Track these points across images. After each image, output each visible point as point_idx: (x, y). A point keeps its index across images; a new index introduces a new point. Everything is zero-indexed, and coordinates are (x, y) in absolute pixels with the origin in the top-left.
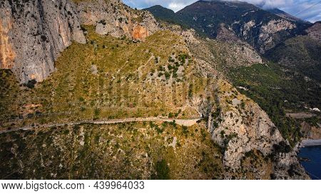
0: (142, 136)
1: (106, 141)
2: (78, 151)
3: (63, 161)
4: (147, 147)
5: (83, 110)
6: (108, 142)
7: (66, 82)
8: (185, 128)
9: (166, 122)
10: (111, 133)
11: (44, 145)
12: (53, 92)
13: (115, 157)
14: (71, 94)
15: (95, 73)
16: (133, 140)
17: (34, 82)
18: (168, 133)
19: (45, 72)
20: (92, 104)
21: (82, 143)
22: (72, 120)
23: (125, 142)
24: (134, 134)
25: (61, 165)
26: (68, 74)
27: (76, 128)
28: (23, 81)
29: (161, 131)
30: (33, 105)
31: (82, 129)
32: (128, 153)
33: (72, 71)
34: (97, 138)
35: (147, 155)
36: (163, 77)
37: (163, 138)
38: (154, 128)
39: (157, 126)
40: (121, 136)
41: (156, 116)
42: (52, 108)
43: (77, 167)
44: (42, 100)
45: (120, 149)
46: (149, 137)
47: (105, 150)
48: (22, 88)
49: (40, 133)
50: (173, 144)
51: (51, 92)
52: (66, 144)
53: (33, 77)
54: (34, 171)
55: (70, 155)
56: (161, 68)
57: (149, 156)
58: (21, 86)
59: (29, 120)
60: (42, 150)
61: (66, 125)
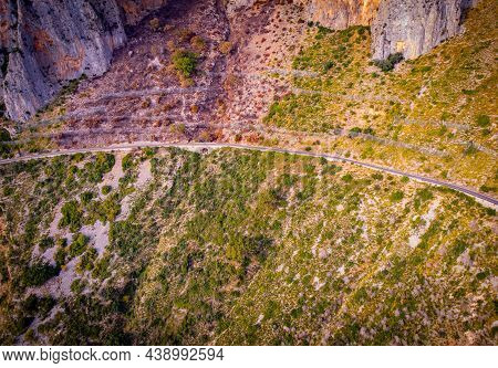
1: (475, 270)
2: (395, 258)
3: (352, 263)
5: (470, 151)
6: (481, 276)
11: (340, 208)
12: (424, 89)
13: (470, 335)
14: (463, 101)
17: (399, 57)
19: (428, 36)
21: (414, 241)
25: (342, 270)
27: (425, 194)
28: (378, 56)
30: (372, 112)
31: (436, 203)
34: (459, 247)
42: (400, 128)
43: (365, 296)
44: (392, 103)
48: (372, 69)
49: (348, 178)
51: (418, 88)
52: (380, 225)
53: (400, 47)
54: (295, 253)
55: (375, 256)
58: (371, 64)
59: (347, 141)
60: (330, 214)
61: (406, 180)
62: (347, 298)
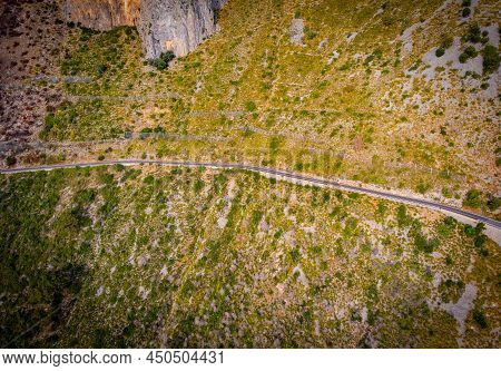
0: (366, 247)
1: (272, 232)
2: (210, 243)
3: (172, 261)
4: (372, 289)
5: (248, 133)
6: (277, 235)
7: (231, 61)
9: (448, 221)
10: (291, 212)
11: (149, 210)
12: (199, 84)
13: (280, 288)
14: (232, 91)
15: (296, 40)
16: (339, 252)
17: (169, 56)
18: (448, 261)
19: (191, 35)
20: (270, 123)
21: (222, 222)
23: (317, 250)
24: (346, 232)
25: (164, 271)
26: (240, 40)
27: (221, 179)
28: (150, 55)
29: (428, 249)
30: (157, 110)
31: (232, 184)
32: (316, 290)
33: (250, 33)
34: (257, 216)
35: (364, 315)
37: (429, 275)
38: (406, 231)
39: (417, 225)
40: (312, 229)
41: (422, 190)
42: (187, 122)
43: (192, 288)
44: (174, 100)
45: (297, 268)
46: (384, 255)
47: (266, 256)
48: (148, 69)
49: (150, 179)
50: (460, 309)
51: (194, 83)
52: (190, 217)
53: (169, 46)
54: (113, 270)
55: (192, 246)
57: (370, 321)
58: (145, 63)
59: (140, 143)
60: (140, 219)
61: (202, 169)
62: (175, 296)
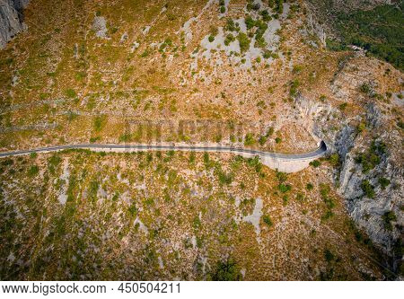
0: (186, 190)
1: (110, 197)
2: (54, 219)
3: (18, 246)
4: (196, 220)
5: (72, 117)
6: (115, 198)
8: (281, 176)
9: (240, 158)
10: (124, 176)
12: (15, 78)
13: (125, 240)
14: (51, 82)
15: (101, 34)
16: (168, 199)
18: (243, 187)
20: (91, 105)
21: (63, 199)
22: (49, 142)
23: (150, 202)
24: (170, 182)
25: (11, 257)
26: (49, 38)
27: (55, 160)
29: (228, 181)
31: (66, 164)
32: (155, 233)
33: (58, 30)
34: (94, 187)
35: (194, 242)
36: (235, 46)
37: (232, 200)
38: (212, 172)
39: (218, 166)
40: (143, 187)
41: (217, 140)
42: (9, 115)
43: (44, 264)
45: (137, 220)
46: (200, 193)
47: (108, 218)
50: (255, 218)
51: (10, 78)
52: (29, 201)
56: (230, 26)
57: (199, 245)
61: (34, 155)
